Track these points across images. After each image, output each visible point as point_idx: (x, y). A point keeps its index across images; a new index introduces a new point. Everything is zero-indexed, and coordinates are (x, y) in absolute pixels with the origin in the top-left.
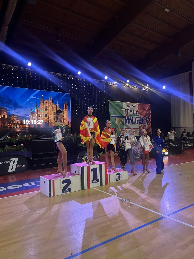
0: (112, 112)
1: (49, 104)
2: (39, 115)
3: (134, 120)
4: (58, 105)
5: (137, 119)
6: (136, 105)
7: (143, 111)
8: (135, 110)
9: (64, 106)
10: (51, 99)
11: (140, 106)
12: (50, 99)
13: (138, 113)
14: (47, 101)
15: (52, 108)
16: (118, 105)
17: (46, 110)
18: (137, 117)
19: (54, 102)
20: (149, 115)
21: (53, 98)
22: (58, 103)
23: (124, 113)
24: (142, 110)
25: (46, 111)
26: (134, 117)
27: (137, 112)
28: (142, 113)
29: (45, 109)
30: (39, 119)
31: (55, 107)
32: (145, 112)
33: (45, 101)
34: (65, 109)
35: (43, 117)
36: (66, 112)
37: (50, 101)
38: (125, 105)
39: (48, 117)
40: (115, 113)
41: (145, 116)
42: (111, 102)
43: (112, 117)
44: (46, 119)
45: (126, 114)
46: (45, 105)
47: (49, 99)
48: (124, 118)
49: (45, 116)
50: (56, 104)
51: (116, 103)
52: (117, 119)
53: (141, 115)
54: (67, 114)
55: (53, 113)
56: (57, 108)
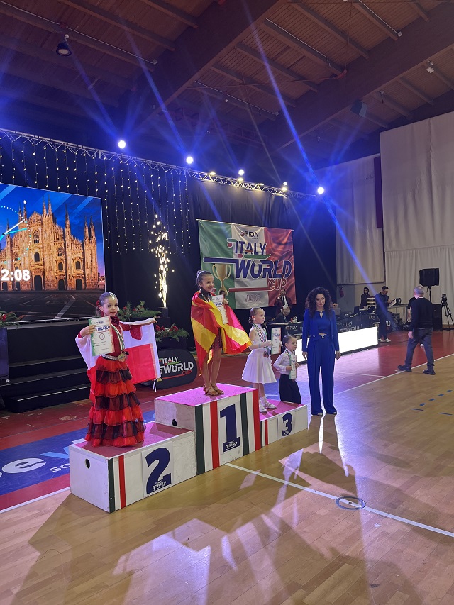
0: (205, 247)
1: (45, 226)
2: (17, 255)
3: (256, 268)
4: (68, 229)
5: (264, 266)
6: (260, 230)
7: (276, 247)
8: (258, 245)
9: (84, 232)
10: (50, 211)
11: (269, 234)
12: (47, 212)
13: (265, 250)
14: (37, 216)
15: (52, 236)
16: (219, 232)
17: (37, 242)
18: (263, 262)
19: (57, 220)
20: (288, 257)
21: (56, 208)
22: (68, 222)
23: (234, 251)
24: (274, 245)
25: (36, 245)
26: (258, 262)
27: (263, 249)
28: (274, 250)
29: (32, 239)
30: (17, 268)
31: (62, 233)
32: (280, 248)
33: (32, 218)
34: (87, 241)
35: (27, 263)
36: (91, 247)
37: (48, 218)
38: (235, 230)
39: (41, 262)
40: (212, 252)
41: (281, 259)
42: (202, 222)
43: (207, 260)
44: (37, 266)
45: (239, 252)
46: (32, 229)
47: (45, 211)
48: (234, 264)
49: (33, 258)
50: (63, 225)
51: (215, 227)
52: (218, 266)
53: (273, 257)
54: (95, 252)
55: (55, 251)
56: (68, 237)
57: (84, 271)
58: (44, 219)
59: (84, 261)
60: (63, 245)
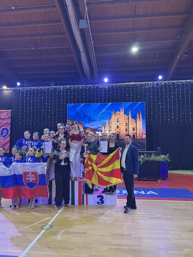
1: (121, 115)
2: (111, 126)
4: (130, 116)
9: (137, 116)
10: (123, 110)
14: (118, 113)
15: (124, 119)
17: (118, 121)
22: (130, 113)
25: (118, 123)
29: (116, 121)
30: (110, 131)
31: (128, 118)
33: (116, 113)
34: (138, 119)
35: (114, 129)
36: (140, 122)
39: (119, 129)
46: (116, 117)
47: (121, 110)
49: (116, 127)
54: (141, 124)
55: (125, 125)
56: (130, 119)
57: (136, 131)
58: (121, 113)
59: (136, 127)
60: (128, 122)
